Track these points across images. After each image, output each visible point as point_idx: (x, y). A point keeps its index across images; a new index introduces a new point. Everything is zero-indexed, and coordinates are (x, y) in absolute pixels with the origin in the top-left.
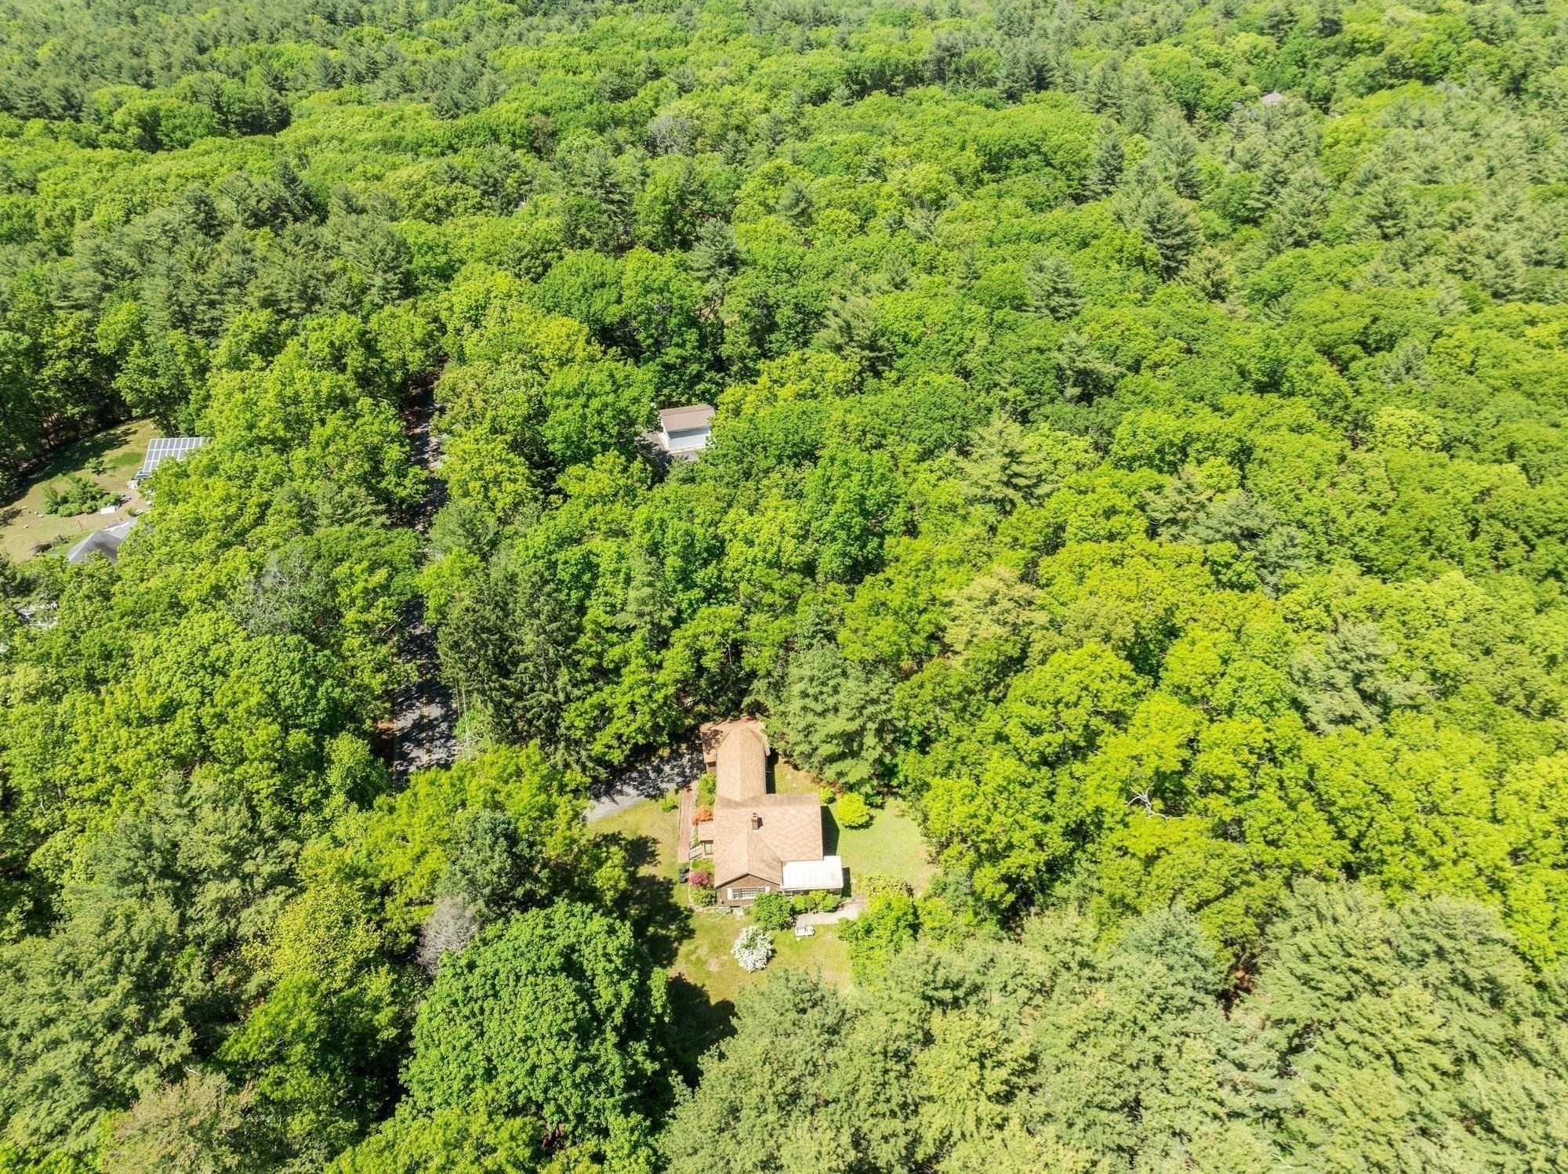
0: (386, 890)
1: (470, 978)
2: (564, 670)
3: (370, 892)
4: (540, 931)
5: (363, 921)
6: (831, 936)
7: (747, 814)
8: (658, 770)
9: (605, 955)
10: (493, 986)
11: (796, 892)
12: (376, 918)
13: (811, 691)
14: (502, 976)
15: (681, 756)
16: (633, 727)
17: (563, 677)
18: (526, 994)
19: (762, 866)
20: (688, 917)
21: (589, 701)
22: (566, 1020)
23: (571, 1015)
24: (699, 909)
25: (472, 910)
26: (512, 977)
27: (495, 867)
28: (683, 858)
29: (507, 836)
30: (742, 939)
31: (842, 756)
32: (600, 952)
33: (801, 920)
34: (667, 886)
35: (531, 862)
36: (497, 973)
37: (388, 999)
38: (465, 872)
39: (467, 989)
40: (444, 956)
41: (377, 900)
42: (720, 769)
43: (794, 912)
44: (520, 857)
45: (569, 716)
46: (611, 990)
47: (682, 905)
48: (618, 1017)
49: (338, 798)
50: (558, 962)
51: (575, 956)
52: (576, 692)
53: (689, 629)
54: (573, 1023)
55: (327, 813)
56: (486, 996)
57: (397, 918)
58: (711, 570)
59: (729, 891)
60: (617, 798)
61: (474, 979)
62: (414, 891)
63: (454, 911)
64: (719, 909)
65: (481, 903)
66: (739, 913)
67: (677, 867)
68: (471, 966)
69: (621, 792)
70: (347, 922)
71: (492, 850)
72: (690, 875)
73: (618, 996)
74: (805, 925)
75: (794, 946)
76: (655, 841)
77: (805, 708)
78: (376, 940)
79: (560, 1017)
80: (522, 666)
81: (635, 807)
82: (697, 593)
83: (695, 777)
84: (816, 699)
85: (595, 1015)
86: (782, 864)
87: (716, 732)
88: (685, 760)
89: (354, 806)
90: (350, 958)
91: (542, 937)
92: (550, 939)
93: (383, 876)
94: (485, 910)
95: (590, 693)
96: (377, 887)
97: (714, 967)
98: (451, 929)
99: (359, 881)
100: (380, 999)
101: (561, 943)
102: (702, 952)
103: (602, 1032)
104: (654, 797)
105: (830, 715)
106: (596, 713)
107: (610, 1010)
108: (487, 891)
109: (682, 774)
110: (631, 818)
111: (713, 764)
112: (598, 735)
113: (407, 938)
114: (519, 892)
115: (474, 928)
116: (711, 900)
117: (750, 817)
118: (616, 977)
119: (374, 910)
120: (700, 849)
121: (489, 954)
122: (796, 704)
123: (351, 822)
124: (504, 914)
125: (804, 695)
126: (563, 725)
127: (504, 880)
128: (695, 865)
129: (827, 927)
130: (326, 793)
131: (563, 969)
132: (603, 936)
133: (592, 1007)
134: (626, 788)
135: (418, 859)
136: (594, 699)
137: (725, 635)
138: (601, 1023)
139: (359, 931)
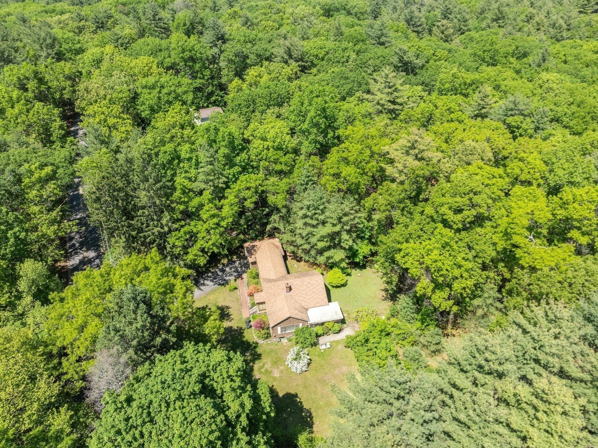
0: (63, 353)
1: (129, 411)
2: (166, 213)
3: (50, 356)
4: (178, 366)
5: (45, 377)
6: (341, 347)
7: (282, 285)
8: (223, 271)
9: (229, 377)
10: (149, 414)
11: (316, 325)
12: (56, 373)
13: (309, 214)
14: (155, 405)
15: (235, 262)
16: (210, 243)
17: (166, 218)
18: (176, 415)
19: (296, 312)
20: (255, 347)
21: (183, 230)
22: (211, 432)
23: (214, 427)
24: (261, 342)
25: (124, 358)
26: (163, 405)
27: (139, 326)
28: (246, 314)
29: (144, 302)
30: (291, 356)
31: (329, 248)
32: (225, 375)
33: (322, 340)
34: (240, 332)
35: (164, 319)
36: (151, 402)
37: (68, 430)
38: (117, 331)
39: (127, 419)
40: (106, 396)
41: (56, 361)
42: (259, 265)
43: (318, 336)
44: (156, 316)
45: (171, 240)
46: (237, 402)
47: (251, 341)
48: (244, 420)
49: (28, 299)
50: (197, 388)
51: (207, 381)
52: (175, 226)
53: (236, 187)
54: (217, 434)
55: (20, 310)
56: (144, 423)
57: (71, 372)
58: (244, 155)
59: (279, 328)
60: (202, 287)
61: (133, 410)
62: (81, 351)
63: (111, 360)
64: (274, 340)
65: (131, 351)
66: (285, 341)
67: (244, 320)
68: (129, 400)
69: (203, 284)
70: (33, 378)
71: (135, 312)
72: (252, 323)
73: (242, 405)
74: (325, 342)
75: (321, 355)
76: (228, 308)
77: (306, 224)
78: (56, 388)
79: (206, 431)
80: (140, 212)
81: (213, 291)
82: (237, 169)
83: (244, 272)
84: (312, 219)
85: (229, 423)
86: (307, 310)
87: (254, 246)
88: (237, 264)
89: (38, 303)
90: (36, 405)
91: (182, 370)
92: (187, 371)
93: (59, 344)
94: (135, 357)
95: (182, 226)
96: (55, 352)
97: (276, 374)
98: (110, 373)
99: (41, 349)
100: (62, 431)
101: (196, 372)
102: (268, 366)
103: (235, 434)
104: (223, 285)
105: (320, 226)
106: (188, 236)
107: (238, 416)
108: (135, 343)
109: (237, 271)
110: (211, 297)
111: (254, 263)
112: (189, 250)
113: (79, 384)
114: (158, 340)
115: (128, 371)
116: (268, 336)
117: (284, 286)
118: (239, 391)
119: (55, 368)
120: (256, 308)
121: (142, 389)
122: (300, 223)
123: (37, 314)
124: (148, 358)
125: (305, 216)
126: (168, 247)
127: (146, 334)
128: (254, 318)
129: (338, 342)
130: (19, 297)
131: (201, 392)
132: (225, 363)
133: (226, 416)
134: (206, 282)
135: (82, 329)
136: (186, 229)
137: (256, 188)
138: (234, 427)
139: (42, 384)
